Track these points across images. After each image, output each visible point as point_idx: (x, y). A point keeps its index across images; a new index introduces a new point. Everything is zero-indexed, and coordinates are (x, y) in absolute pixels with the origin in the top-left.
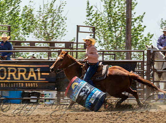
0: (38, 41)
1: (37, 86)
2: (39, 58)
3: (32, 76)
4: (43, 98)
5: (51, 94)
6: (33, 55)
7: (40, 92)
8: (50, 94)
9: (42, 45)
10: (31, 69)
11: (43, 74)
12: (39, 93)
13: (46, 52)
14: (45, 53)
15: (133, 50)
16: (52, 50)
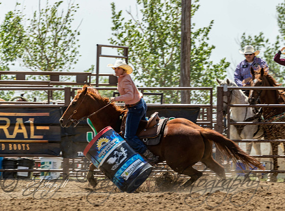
0: (30, 71)
1: (28, 149)
2: (31, 100)
3: (20, 131)
4: (39, 169)
5: (52, 163)
6: (22, 95)
7: (34, 159)
8: (50, 163)
9: (38, 78)
10: (18, 119)
11: (38, 128)
12: (32, 161)
13: (43, 91)
14: (41, 92)
15: (192, 87)
16: (54, 87)
